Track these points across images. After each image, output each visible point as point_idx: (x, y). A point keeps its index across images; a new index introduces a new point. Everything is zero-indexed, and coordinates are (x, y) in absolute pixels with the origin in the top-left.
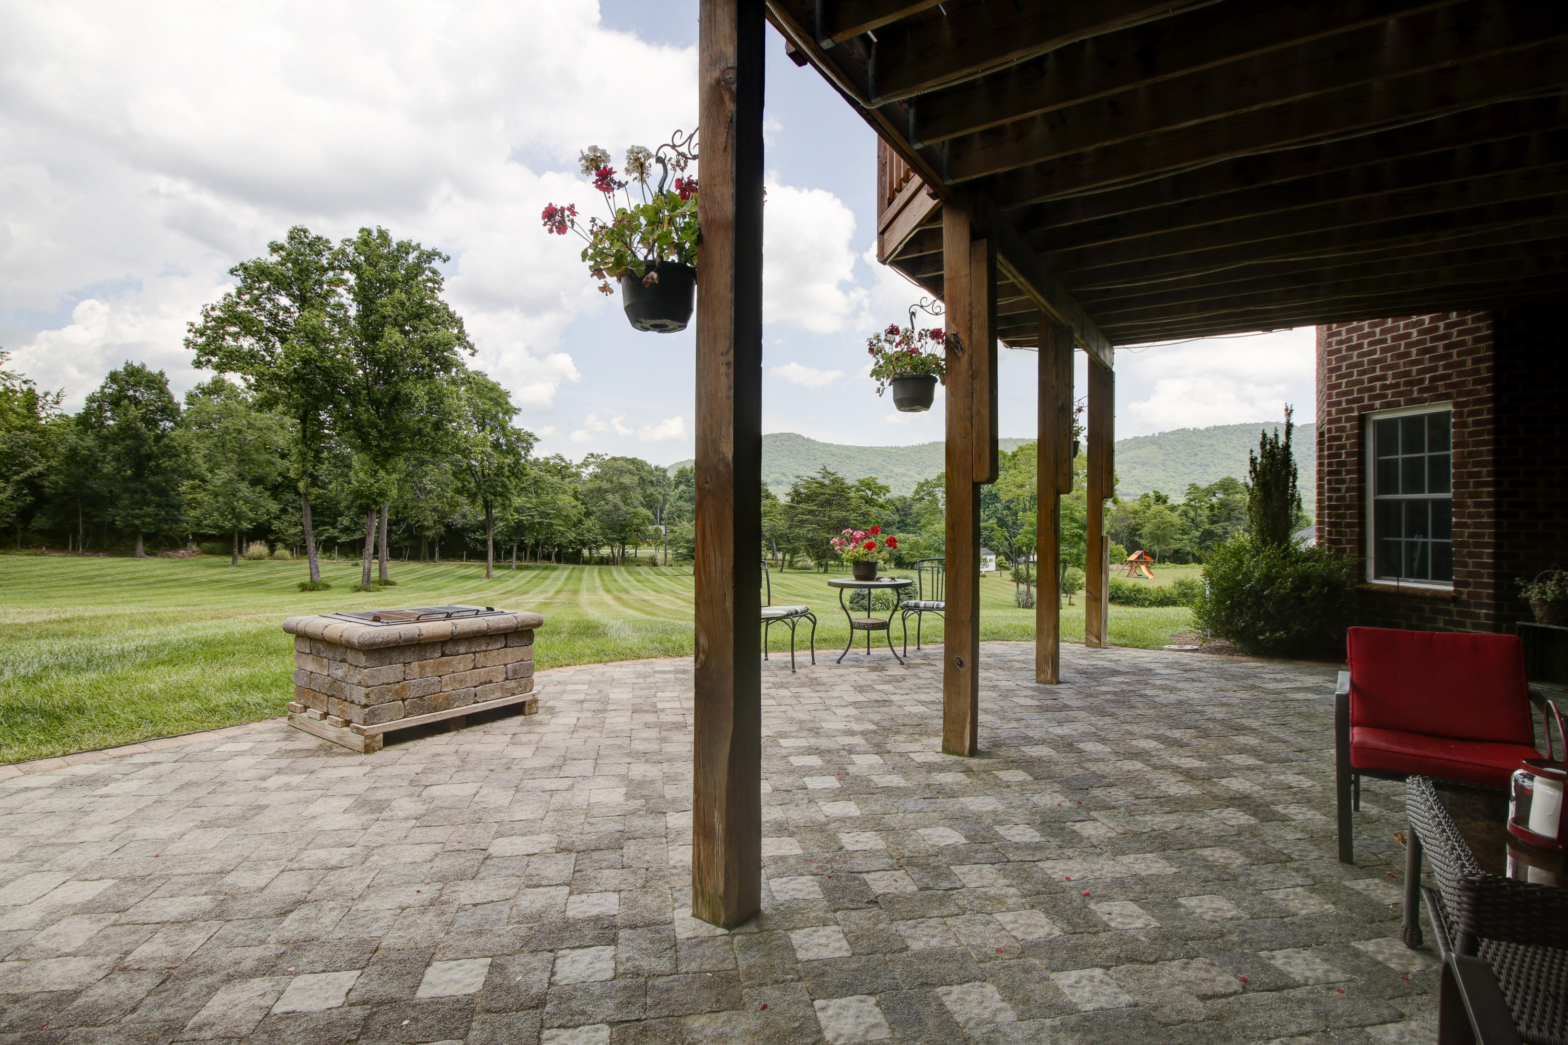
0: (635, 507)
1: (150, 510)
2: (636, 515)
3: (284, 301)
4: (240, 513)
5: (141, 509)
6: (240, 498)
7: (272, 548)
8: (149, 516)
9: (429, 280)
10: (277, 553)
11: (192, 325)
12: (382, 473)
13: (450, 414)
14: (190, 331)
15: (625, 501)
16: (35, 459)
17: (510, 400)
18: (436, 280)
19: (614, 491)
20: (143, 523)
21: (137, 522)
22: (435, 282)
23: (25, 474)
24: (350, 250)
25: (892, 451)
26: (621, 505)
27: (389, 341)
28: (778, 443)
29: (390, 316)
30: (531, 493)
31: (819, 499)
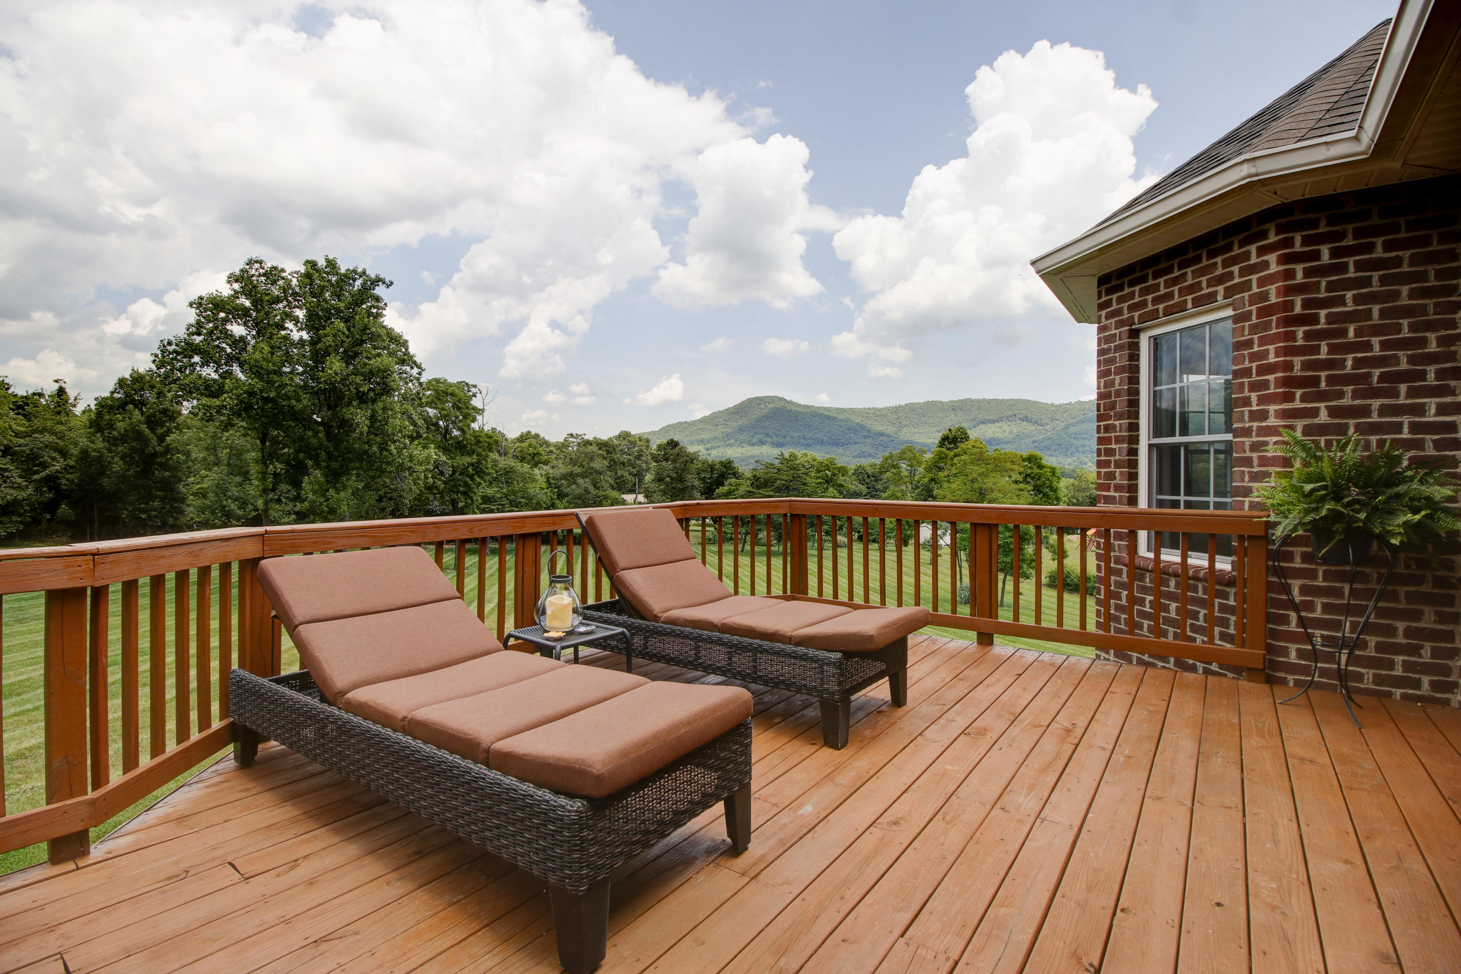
0: (605, 491)
1: (156, 504)
3: (239, 330)
4: (229, 511)
5: (147, 504)
6: (230, 497)
8: (155, 510)
9: (373, 307)
12: (332, 492)
13: (394, 435)
15: (595, 485)
16: (53, 459)
18: (380, 306)
19: (583, 476)
20: (149, 516)
21: (143, 516)
22: (378, 308)
23: (43, 474)
25: (871, 412)
26: (591, 488)
27: (329, 371)
28: (762, 406)
29: (330, 346)
30: (502, 483)
31: (776, 485)
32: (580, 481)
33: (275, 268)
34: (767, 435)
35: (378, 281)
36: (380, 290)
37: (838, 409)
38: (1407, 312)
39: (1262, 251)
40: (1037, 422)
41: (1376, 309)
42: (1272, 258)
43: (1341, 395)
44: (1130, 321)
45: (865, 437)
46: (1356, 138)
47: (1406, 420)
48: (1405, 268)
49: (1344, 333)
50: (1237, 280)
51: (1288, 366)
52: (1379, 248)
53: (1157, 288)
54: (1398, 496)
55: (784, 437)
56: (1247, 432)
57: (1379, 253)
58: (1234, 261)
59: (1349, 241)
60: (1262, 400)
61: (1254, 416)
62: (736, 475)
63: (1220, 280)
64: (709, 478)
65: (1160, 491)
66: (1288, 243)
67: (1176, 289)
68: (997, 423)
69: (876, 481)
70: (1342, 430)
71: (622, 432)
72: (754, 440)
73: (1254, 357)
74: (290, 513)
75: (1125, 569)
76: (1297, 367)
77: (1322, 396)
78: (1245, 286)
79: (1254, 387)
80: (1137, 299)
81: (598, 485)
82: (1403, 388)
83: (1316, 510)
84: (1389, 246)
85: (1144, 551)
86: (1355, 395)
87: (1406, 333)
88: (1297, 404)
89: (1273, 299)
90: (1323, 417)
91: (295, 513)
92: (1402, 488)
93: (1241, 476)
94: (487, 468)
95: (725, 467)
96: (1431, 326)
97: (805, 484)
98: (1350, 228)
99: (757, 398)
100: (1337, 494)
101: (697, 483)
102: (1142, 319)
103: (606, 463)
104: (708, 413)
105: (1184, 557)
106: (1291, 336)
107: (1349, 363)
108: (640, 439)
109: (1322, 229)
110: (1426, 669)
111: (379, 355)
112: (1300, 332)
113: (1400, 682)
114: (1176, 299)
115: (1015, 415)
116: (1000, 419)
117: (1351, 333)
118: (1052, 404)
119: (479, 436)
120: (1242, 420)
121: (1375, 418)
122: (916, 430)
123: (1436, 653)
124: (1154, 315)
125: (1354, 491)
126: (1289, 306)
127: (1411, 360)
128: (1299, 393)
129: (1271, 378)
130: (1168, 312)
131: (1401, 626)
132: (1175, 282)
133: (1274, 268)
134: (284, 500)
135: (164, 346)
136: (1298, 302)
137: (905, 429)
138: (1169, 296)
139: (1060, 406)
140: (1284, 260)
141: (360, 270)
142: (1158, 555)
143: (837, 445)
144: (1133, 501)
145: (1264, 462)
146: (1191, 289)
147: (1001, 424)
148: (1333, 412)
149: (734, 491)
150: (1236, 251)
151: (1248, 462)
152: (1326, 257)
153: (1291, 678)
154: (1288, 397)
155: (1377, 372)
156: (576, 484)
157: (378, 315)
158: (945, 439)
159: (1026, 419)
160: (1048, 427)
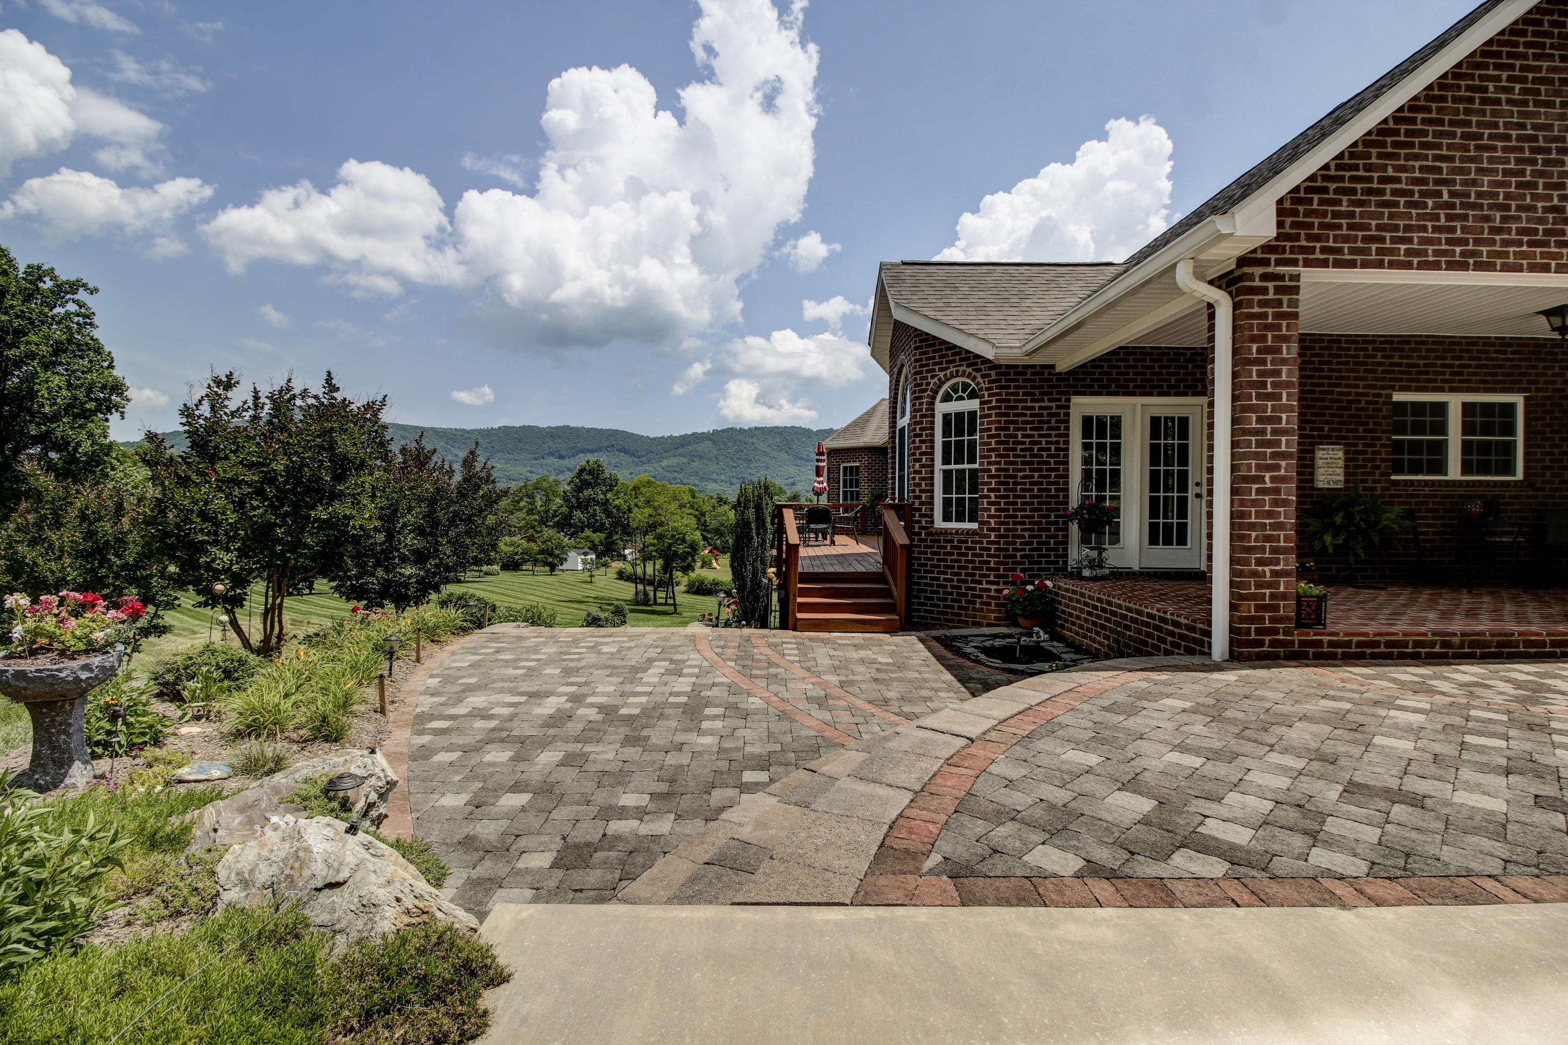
35: (74, 286)
36: (82, 295)
40: (633, 454)
51: (869, 477)
53: (844, 457)
60: (863, 483)
63: (857, 459)
68: (596, 454)
73: (863, 474)
78: (862, 461)
79: (863, 480)
80: (840, 459)
102: (840, 464)
106: (869, 471)
114: (849, 460)
115: (616, 446)
116: (599, 449)
118: (648, 437)
124: (843, 463)
129: (866, 478)
130: (847, 463)
132: (848, 456)
133: (867, 460)
136: (870, 467)
137: (498, 455)
139: (655, 439)
146: (852, 459)
147: (599, 454)
157: (86, 323)
158: (582, 470)
159: (623, 450)
160: (644, 459)
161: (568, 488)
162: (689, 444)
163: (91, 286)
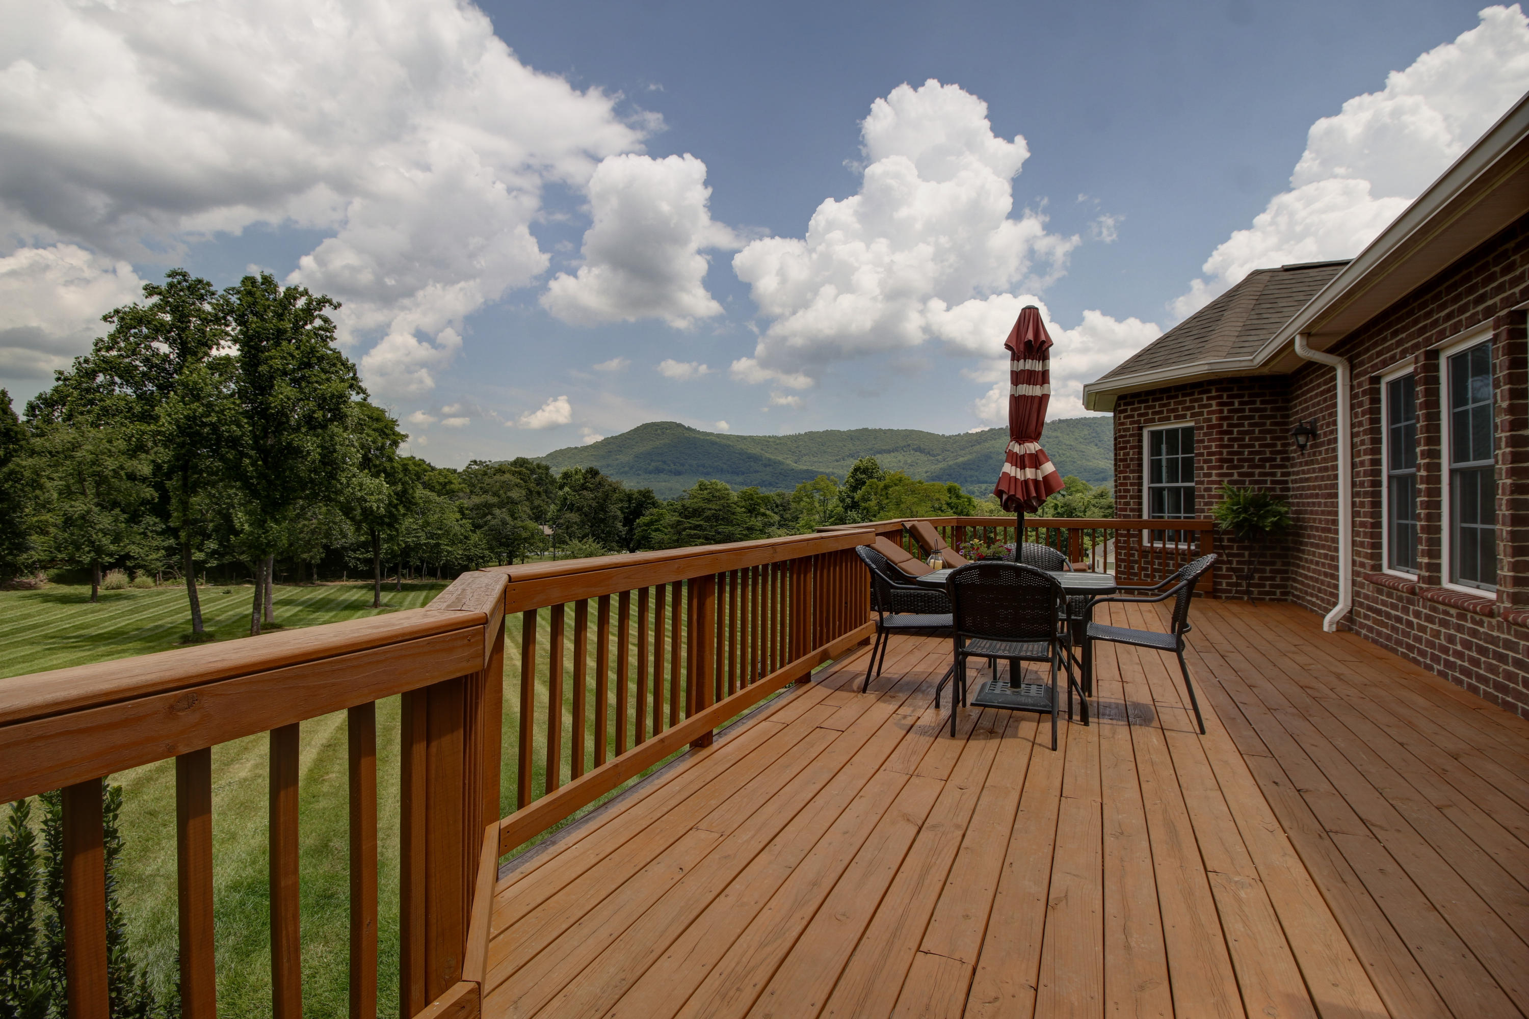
2: (525, 528)
3: (164, 348)
4: (99, 545)
6: (101, 530)
7: (132, 576)
9: (321, 328)
10: (137, 580)
11: (61, 373)
13: (343, 463)
14: (58, 379)
15: (512, 515)
17: (397, 429)
18: (328, 327)
19: (501, 505)
22: (326, 330)
24: (234, 299)
25: (770, 440)
26: (508, 519)
27: (281, 396)
28: (659, 431)
29: (278, 369)
30: (418, 514)
31: (706, 514)
32: (497, 511)
33: (200, 281)
34: (664, 462)
35: (323, 302)
36: (327, 311)
37: (738, 436)
38: (1269, 432)
39: (1209, 399)
40: (929, 453)
41: (1257, 430)
42: (1214, 402)
43: (1243, 467)
44: (1139, 422)
45: (765, 466)
46: (1252, 360)
47: (1269, 479)
48: (1268, 413)
49: (1244, 439)
50: (1196, 410)
51: (1221, 453)
52: (1258, 403)
53: (1154, 407)
54: (1268, 511)
55: (683, 465)
56: (1202, 483)
57: (1258, 405)
58: (1196, 401)
59: (1246, 399)
60: (1209, 468)
61: (1205, 475)
62: (654, 504)
63: (1188, 409)
64: (627, 508)
65: (1153, 512)
66: (1220, 397)
67: (1165, 409)
68: (893, 454)
69: (785, 510)
70: (1243, 482)
71: (518, 459)
72: (651, 468)
73: (1205, 448)
74: (158, 549)
75: (1136, 553)
76: (1225, 454)
77: (1235, 467)
78: (1201, 414)
79: (1205, 462)
80: (1142, 411)
81: (516, 515)
82: (1268, 465)
83: (1238, 517)
84: (1262, 402)
85: (1146, 543)
86: (1249, 467)
87: (1269, 441)
88: (1225, 471)
89: (1214, 422)
90: (1236, 477)
91: (164, 548)
92: (1270, 508)
93: (1199, 504)
94: (413, 498)
95: (644, 496)
96: (1279, 438)
97: (734, 514)
98: (1247, 392)
99: (653, 424)
100: (1245, 510)
101: (619, 513)
102: (1146, 421)
103: (524, 492)
104: (600, 438)
105: (1177, 545)
106: (1222, 439)
107: (1246, 453)
108: (539, 466)
109: (1235, 392)
110: (1277, 586)
111: (328, 380)
112: (1226, 437)
113: (1268, 593)
114: (1165, 414)
115: (909, 445)
116: (895, 450)
117: (1247, 439)
118: (943, 435)
119: (407, 464)
120: (1199, 477)
121: (1256, 478)
122: (815, 459)
123: (1282, 579)
124: (1153, 420)
125: (1252, 509)
126: (1221, 426)
127: (1271, 452)
128: (1225, 465)
129: (1213, 458)
130: (1160, 420)
131: (1268, 568)
132: (1164, 405)
133: (1214, 408)
134: (150, 534)
135: (80, 363)
136: (1225, 424)
137: (804, 458)
138: (1161, 412)
139: (950, 437)
140: (1219, 404)
141: (301, 289)
142: (1152, 545)
143: (738, 474)
144: (1140, 516)
145: (1210, 497)
146: (1173, 410)
147: (896, 454)
148: (1240, 474)
149: (656, 521)
150: (1196, 396)
151: (1202, 497)
152: (1236, 405)
153: (1224, 595)
154: (1221, 467)
155: (1257, 457)
156: (492, 514)
157: (327, 337)
158: (857, 470)
159: (919, 450)
160: (939, 457)
161: (843, 488)
162: (986, 440)
163: (335, 301)
